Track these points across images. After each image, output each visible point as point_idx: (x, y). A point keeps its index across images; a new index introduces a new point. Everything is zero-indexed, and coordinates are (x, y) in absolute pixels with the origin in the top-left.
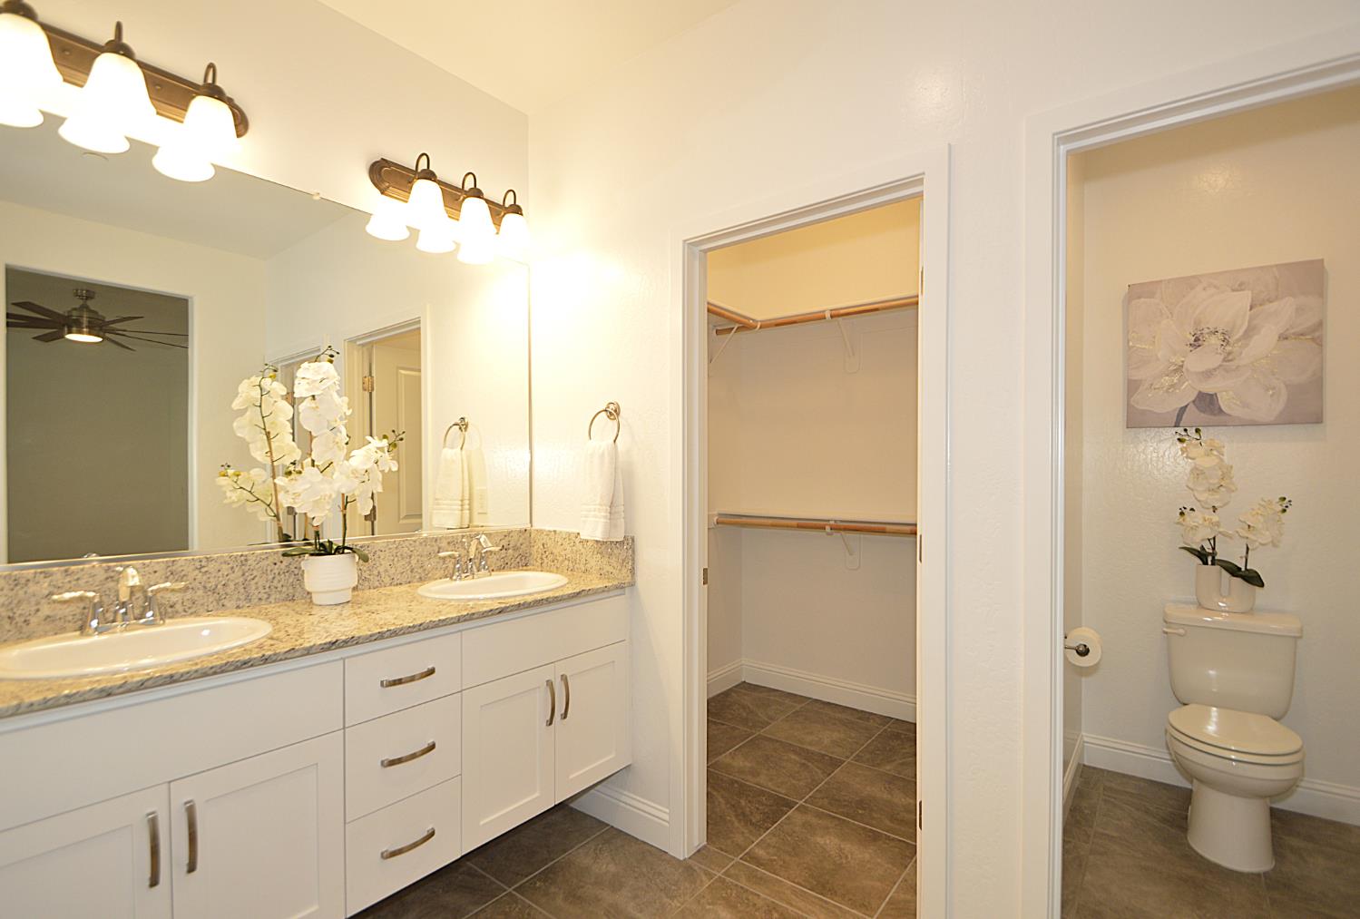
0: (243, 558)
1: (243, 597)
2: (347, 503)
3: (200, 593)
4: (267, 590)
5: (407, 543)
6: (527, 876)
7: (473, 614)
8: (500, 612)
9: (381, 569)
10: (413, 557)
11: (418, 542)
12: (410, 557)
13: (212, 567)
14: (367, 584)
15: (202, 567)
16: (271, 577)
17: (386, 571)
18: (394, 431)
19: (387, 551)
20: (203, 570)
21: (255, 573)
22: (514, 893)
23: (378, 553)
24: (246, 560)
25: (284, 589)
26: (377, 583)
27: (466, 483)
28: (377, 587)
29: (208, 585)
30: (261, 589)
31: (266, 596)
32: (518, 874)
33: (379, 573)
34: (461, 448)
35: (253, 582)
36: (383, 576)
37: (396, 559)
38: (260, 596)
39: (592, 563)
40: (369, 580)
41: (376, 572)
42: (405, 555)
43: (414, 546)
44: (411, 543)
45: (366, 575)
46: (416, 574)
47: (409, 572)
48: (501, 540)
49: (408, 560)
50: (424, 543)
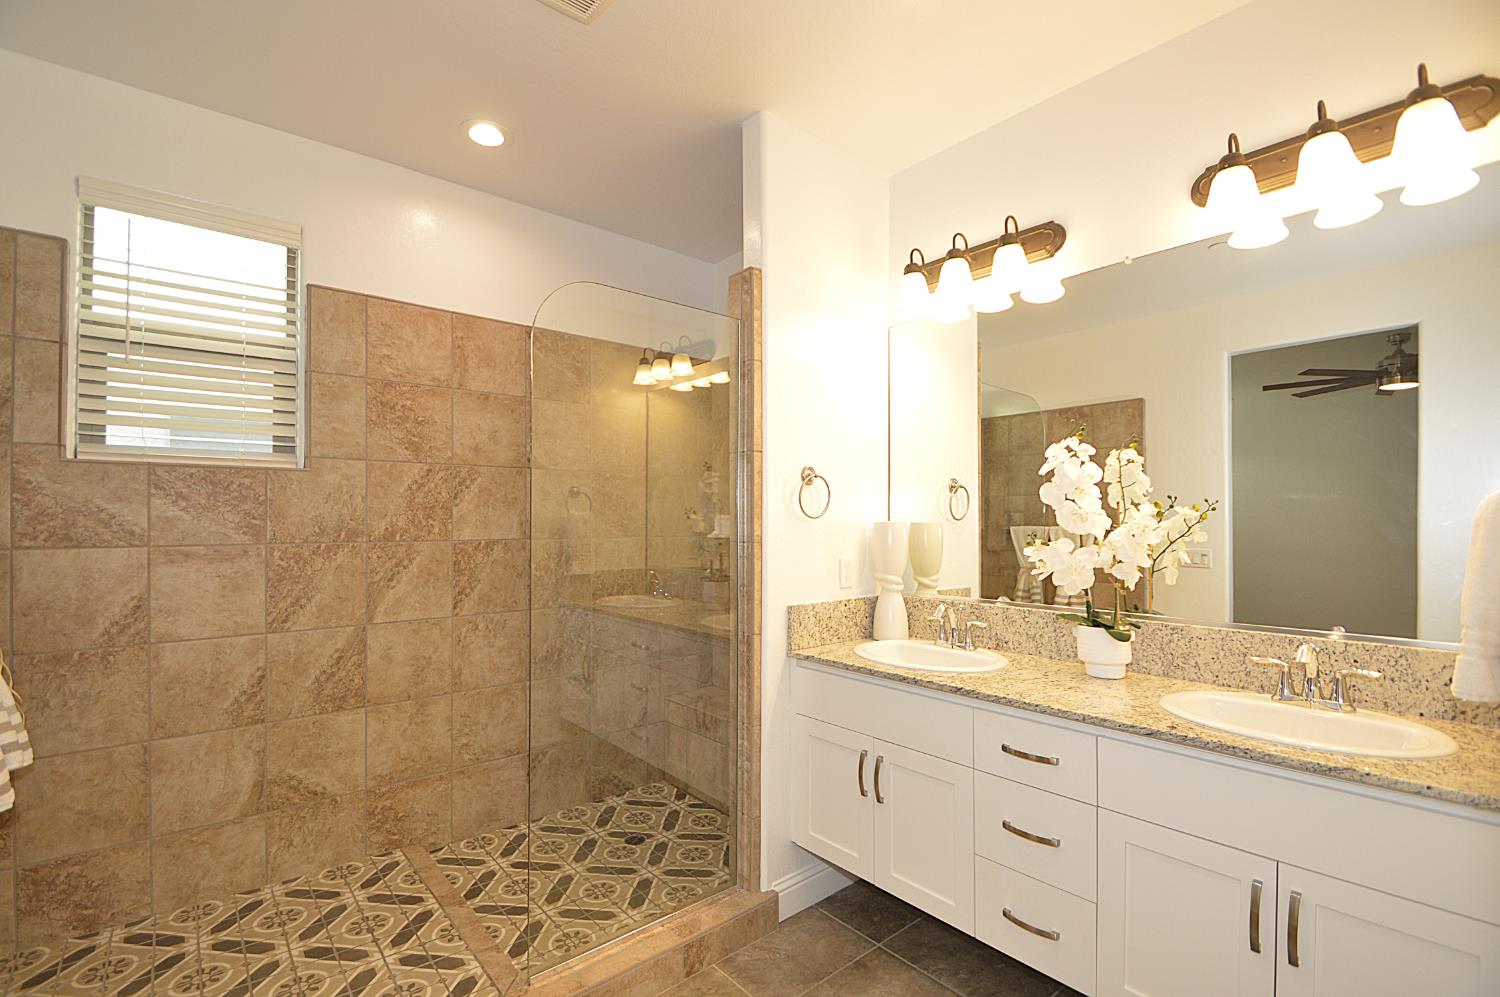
2: (1153, 572)
3: (1024, 637)
9: (1201, 661)
14: (1179, 672)
17: (1206, 664)
19: (1209, 640)
23: (1196, 640)
26: (1194, 676)
28: (1194, 680)
33: (1196, 663)
36: (1202, 669)
37: (1221, 653)
41: (1192, 662)
42: (1237, 651)
43: (1252, 643)
44: (1246, 636)
45: (1179, 661)
46: (1254, 680)
47: (1242, 674)
48: (1444, 667)
49: (1241, 658)
50: (1269, 642)
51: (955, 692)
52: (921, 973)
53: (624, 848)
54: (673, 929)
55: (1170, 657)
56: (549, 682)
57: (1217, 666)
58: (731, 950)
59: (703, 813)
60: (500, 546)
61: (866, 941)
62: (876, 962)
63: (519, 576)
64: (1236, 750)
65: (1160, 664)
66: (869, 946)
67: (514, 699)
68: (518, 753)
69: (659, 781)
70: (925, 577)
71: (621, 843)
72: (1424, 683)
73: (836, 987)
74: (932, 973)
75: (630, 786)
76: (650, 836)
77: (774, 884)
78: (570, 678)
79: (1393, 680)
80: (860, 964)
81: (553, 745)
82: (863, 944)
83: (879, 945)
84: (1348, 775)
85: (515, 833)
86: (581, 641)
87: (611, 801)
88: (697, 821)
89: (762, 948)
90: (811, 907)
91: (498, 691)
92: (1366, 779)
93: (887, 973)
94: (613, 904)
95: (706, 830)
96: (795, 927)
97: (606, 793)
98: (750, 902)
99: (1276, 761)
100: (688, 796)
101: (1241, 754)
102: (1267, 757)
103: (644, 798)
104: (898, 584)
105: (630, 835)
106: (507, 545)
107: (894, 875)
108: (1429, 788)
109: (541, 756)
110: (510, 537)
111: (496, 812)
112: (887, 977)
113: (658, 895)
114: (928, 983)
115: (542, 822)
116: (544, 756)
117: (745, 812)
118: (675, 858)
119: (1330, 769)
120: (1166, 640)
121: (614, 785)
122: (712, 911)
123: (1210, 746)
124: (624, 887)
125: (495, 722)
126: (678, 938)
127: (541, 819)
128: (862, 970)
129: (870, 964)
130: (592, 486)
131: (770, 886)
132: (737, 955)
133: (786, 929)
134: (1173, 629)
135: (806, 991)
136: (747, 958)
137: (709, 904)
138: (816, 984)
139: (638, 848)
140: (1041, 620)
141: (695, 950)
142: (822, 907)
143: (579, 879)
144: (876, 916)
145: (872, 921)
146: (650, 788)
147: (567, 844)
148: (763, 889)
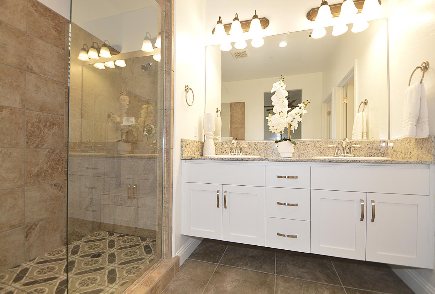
0: (266, 143)
1: (265, 154)
3: (256, 151)
4: (272, 153)
5: (319, 143)
6: (354, 287)
7: (315, 160)
8: (329, 162)
9: (308, 151)
10: (321, 148)
11: (323, 143)
12: (320, 148)
13: (258, 145)
15: (256, 144)
16: (273, 149)
18: (307, 100)
19: (311, 145)
20: (256, 145)
21: (269, 147)
22: (344, 288)
23: (307, 145)
24: (266, 144)
25: (276, 153)
26: (307, 156)
27: (365, 125)
28: (307, 157)
29: (257, 149)
30: (270, 152)
31: (271, 154)
32: (351, 285)
34: (363, 112)
35: (268, 150)
36: (309, 153)
37: (314, 148)
38: (270, 154)
39: (413, 153)
40: (304, 154)
41: (306, 152)
42: (318, 147)
43: (322, 144)
44: (321, 142)
45: (303, 152)
46: (323, 154)
47: (320, 153)
48: (368, 145)
49: (319, 149)
50: (327, 143)
51: (259, 161)
52: (238, 268)
53: (92, 260)
54: (142, 285)
55: (300, 151)
56: (39, 187)
57: (313, 152)
58: (166, 285)
59: (125, 238)
60: (7, 110)
61: (213, 264)
62: (221, 270)
63: (20, 129)
64: (357, 161)
65: (297, 154)
66: (215, 266)
67: (17, 197)
68: (19, 226)
69: (98, 231)
70: (216, 136)
71: (89, 259)
72: (363, 149)
73: (214, 283)
74: (240, 266)
75: (84, 235)
76: (103, 253)
77: (177, 253)
78: (52, 185)
79: (356, 149)
80: (216, 273)
81: (42, 220)
82: (213, 265)
83: (218, 264)
84: (388, 162)
85: (19, 269)
86: (58, 166)
87: (76, 243)
88: (124, 241)
89: (178, 280)
90: (187, 259)
91: (5, 192)
92: (392, 162)
93: (227, 272)
94: (99, 285)
95: (131, 244)
96: (185, 268)
97: (72, 240)
98: (170, 263)
99: (368, 162)
100: (115, 234)
101: (358, 162)
102: (366, 161)
103: (93, 238)
104: (212, 135)
105: (93, 255)
106: (12, 110)
107: (232, 234)
108: (408, 161)
109: (34, 226)
110: (15, 106)
111: (5, 260)
112: (228, 273)
113: (121, 274)
114: (242, 271)
115: (36, 259)
116: (36, 226)
117: (165, 226)
118: (121, 257)
119: (383, 161)
120: (299, 146)
121: (76, 236)
122: (156, 271)
123: (349, 161)
124: (102, 277)
125: (4, 210)
126: (146, 287)
127: (35, 259)
128: (219, 274)
129: (220, 271)
130: (65, 91)
131: (175, 254)
132: (168, 287)
133: (183, 270)
134: (301, 143)
135: (204, 289)
136: (173, 286)
137: (153, 269)
138: (206, 285)
139: (100, 259)
140: (261, 145)
141: (154, 290)
142: (191, 258)
143: (72, 280)
144: (211, 255)
145: (211, 257)
146: (94, 234)
147: (57, 267)
148: (173, 256)
